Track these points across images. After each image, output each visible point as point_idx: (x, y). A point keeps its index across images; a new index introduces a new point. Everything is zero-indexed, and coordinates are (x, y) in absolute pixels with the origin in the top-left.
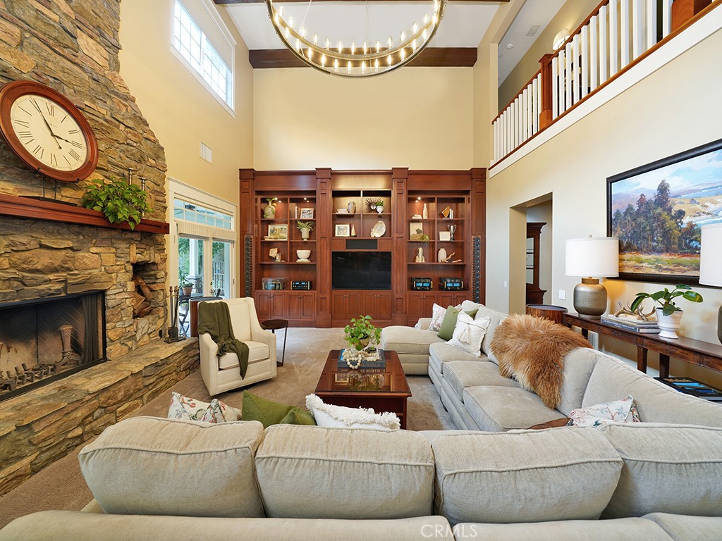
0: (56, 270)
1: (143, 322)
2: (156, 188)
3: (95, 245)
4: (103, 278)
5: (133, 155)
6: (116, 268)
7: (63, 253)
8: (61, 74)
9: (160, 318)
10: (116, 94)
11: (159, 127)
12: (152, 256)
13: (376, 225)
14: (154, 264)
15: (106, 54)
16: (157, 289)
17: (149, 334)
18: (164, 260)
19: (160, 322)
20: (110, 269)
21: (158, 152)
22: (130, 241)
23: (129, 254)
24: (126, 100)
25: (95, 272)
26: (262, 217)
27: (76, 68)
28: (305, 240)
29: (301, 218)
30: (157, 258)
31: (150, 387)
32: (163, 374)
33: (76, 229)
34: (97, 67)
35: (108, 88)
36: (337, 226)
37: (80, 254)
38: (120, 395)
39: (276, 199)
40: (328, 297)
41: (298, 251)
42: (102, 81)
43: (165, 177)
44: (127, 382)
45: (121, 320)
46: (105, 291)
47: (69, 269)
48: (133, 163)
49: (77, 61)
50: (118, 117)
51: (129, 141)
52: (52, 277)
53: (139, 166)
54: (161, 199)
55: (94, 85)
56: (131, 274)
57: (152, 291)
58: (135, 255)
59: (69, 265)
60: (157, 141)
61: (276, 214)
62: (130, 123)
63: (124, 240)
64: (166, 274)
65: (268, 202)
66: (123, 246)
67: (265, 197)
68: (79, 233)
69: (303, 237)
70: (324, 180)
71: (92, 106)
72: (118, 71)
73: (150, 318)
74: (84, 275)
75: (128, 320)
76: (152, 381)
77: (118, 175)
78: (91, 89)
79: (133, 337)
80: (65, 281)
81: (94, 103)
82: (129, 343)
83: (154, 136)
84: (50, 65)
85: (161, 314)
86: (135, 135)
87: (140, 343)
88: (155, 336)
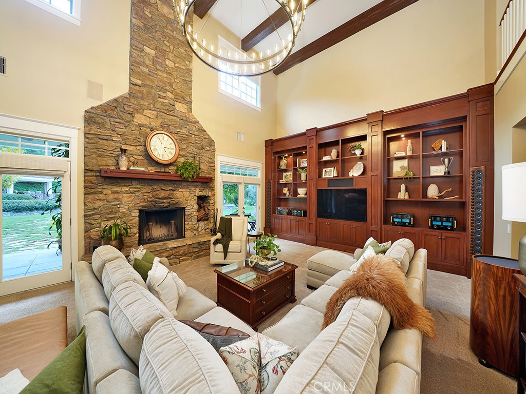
0: (166, 198)
1: (202, 224)
2: (210, 160)
3: (181, 188)
4: (184, 202)
5: (198, 147)
6: (189, 198)
7: (169, 192)
8: (169, 122)
9: (211, 223)
10: (190, 122)
11: (212, 131)
12: (207, 193)
13: (355, 166)
14: (208, 196)
15: (186, 107)
16: (210, 209)
17: (205, 230)
18: (214, 195)
19: (211, 225)
20: (187, 199)
21: (211, 143)
22: (196, 187)
23: (195, 192)
24: (195, 123)
25: (181, 199)
26: (278, 168)
27: (175, 118)
28: (304, 181)
29: (301, 166)
30: (210, 194)
31: (196, 253)
32: (203, 249)
33: (173, 182)
34: (183, 114)
35: (187, 121)
36: (324, 170)
37: (175, 192)
38: (181, 252)
39: (287, 155)
40: (314, 223)
41: (299, 189)
42: (184, 119)
43: (214, 154)
44: (185, 248)
45: (191, 221)
46: (185, 208)
47: (171, 198)
48: (198, 151)
49: (175, 115)
50: (191, 132)
51: (196, 141)
52: (165, 201)
53: (201, 151)
54: (212, 165)
55: (182, 122)
56: (196, 201)
57: (208, 209)
58: (198, 192)
59: (171, 196)
60: (211, 138)
61: (287, 165)
62: (196, 133)
63: (193, 186)
64: (215, 202)
65: (282, 158)
66: (193, 189)
67: (279, 155)
68: (175, 184)
69: (302, 179)
70: (311, 137)
71: (181, 131)
72: (191, 112)
73: (206, 222)
74: (177, 201)
75: (195, 222)
76: (196, 250)
77: (192, 157)
78: (180, 124)
79: (197, 230)
80: (169, 203)
81: (181, 129)
82: (195, 232)
83: (209, 136)
84: (165, 120)
85: (212, 221)
86: (199, 138)
87: (200, 233)
88: (208, 231)
